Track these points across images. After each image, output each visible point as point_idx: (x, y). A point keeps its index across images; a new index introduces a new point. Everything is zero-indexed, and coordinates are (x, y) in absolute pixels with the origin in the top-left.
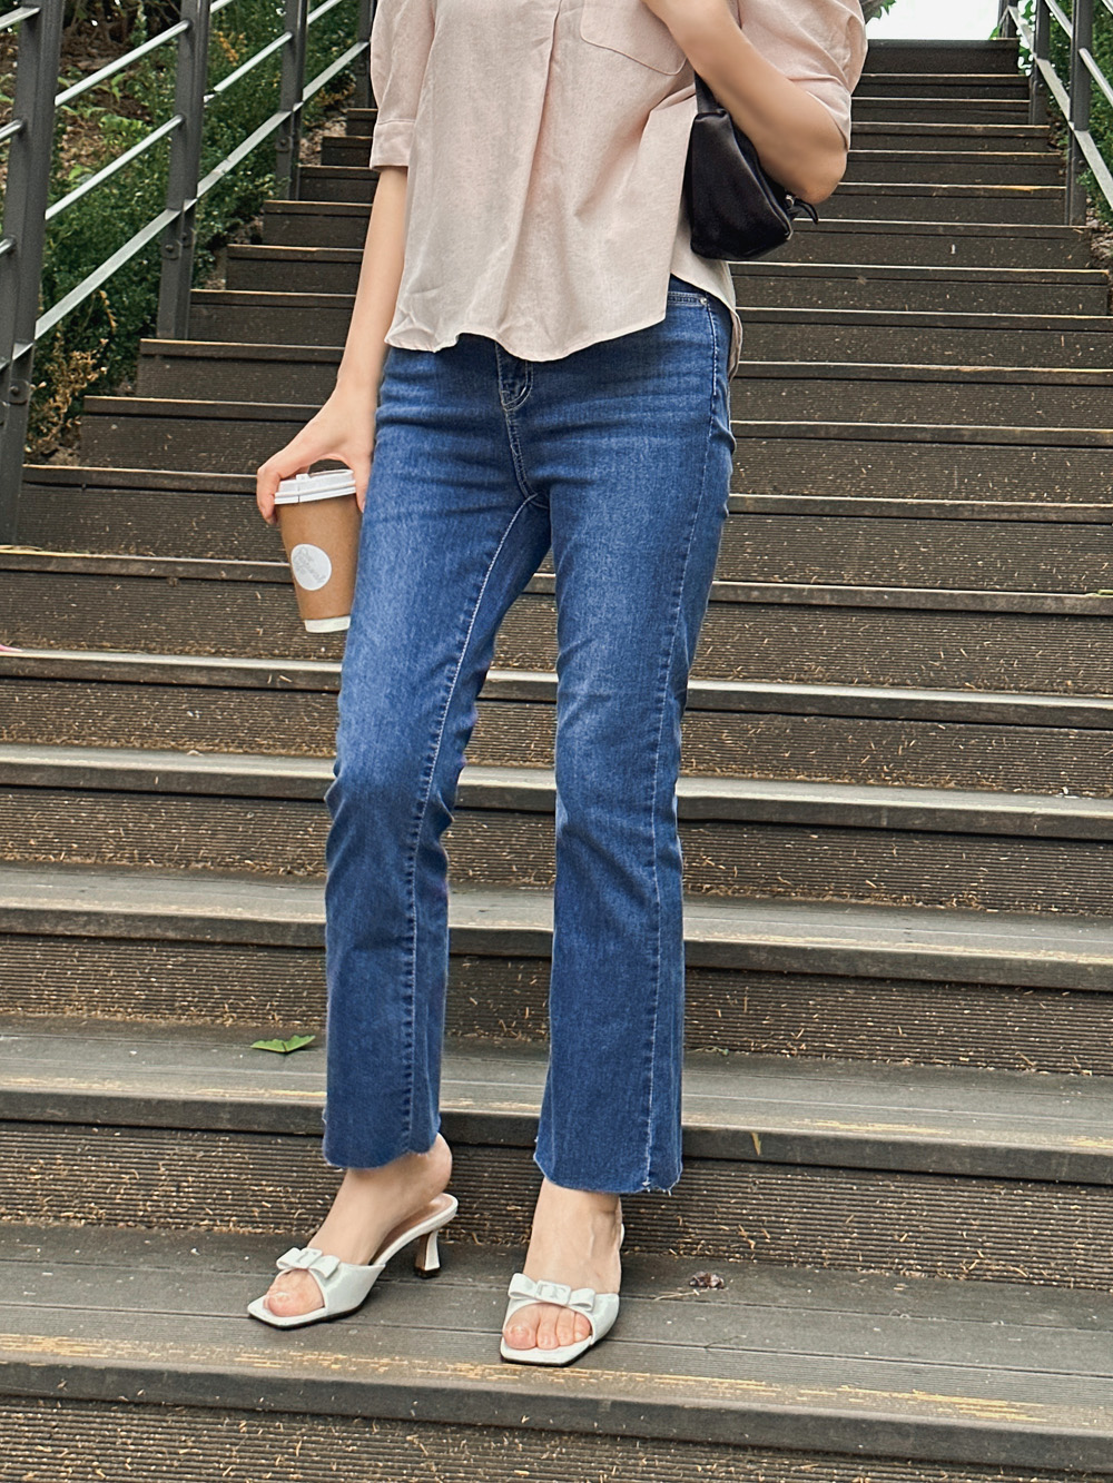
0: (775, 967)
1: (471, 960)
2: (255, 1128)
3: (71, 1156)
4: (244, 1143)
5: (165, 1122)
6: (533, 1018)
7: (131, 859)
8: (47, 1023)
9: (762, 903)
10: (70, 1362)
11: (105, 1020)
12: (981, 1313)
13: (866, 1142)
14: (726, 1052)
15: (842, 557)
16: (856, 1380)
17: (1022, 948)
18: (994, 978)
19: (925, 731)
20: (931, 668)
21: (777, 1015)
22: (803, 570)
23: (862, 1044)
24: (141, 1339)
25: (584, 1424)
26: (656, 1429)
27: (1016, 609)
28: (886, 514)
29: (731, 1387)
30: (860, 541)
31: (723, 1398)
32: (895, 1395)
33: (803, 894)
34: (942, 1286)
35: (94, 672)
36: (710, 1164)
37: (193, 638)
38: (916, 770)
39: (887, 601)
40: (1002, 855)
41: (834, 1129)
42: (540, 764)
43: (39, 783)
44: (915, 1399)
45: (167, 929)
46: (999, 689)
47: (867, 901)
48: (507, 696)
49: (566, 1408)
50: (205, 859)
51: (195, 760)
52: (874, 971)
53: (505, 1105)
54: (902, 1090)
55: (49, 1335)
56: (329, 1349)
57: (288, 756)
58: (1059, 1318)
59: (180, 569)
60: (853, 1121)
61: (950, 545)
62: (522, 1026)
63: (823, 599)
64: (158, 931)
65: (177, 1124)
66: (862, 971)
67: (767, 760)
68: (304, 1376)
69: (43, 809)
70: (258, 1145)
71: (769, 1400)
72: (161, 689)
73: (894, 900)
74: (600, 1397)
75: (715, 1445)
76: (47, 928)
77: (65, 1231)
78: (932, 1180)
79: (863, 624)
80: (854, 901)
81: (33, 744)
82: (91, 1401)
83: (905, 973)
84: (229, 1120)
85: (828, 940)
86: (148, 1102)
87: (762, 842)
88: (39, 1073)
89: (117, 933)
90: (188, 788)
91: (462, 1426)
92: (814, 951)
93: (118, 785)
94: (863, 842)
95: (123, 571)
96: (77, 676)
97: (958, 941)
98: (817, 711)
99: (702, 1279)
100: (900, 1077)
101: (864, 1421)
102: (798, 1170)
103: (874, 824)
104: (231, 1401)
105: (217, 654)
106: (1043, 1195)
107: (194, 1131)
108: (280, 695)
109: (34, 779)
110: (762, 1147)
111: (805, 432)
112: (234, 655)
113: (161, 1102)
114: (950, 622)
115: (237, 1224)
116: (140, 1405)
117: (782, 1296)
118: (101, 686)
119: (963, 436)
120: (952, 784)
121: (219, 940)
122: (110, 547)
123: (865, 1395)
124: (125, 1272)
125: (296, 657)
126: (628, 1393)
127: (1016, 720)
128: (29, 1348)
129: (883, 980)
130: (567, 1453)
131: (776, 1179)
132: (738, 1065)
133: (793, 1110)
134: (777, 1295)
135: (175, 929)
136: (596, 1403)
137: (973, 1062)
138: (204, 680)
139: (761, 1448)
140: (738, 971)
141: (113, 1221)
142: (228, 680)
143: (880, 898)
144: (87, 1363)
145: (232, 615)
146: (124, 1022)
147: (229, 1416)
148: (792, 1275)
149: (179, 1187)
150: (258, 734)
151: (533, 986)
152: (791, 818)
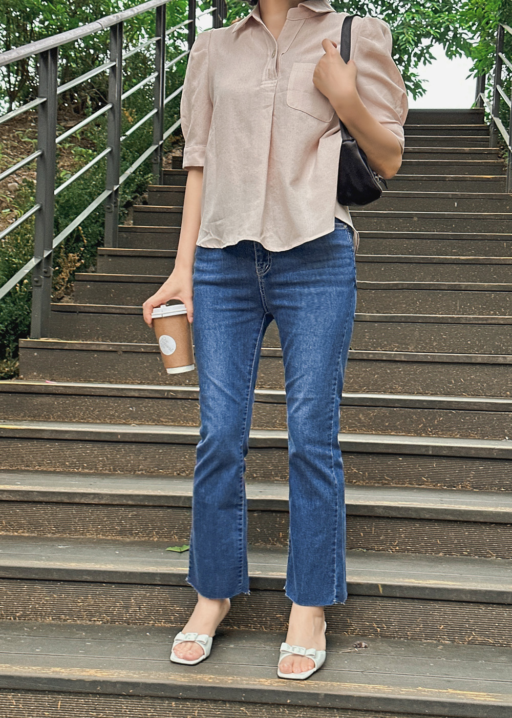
0: (386, 515)
1: (257, 513)
2: (171, 583)
3: (94, 596)
4: (167, 590)
5: (133, 581)
6: (283, 537)
7: (110, 470)
8: (80, 540)
9: (378, 488)
10: (102, 679)
11: (103, 539)
12: (474, 657)
13: (427, 588)
14: (365, 551)
15: (409, 340)
16: (425, 685)
17: (491, 506)
18: (479, 519)
19: (447, 414)
20: (448, 387)
21: (387, 535)
22: (390, 345)
23: (422, 547)
24: (130, 669)
25: (313, 703)
26: (343, 704)
27: (486, 362)
28: (428, 321)
29: (373, 688)
30: (416, 333)
31: (370, 692)
32: (441, 691)
33: (396, 483)
34: (457, 647)
35: (88, 391)
36: (361, 598)
37: (130, 377)
38: (442, 430)
39: (430, 359)
40: (481, 466)
41: (412, 583)
42: (281, 429)
43: (68, 438)
44: (448, 692)
45: (128, 501)
46: (477, 396)
47: (423, 486)
48: (267, 401)
49: (306, 696)
50: (142, 470)
51: (135, 428)
52: (427, 516)
53: (274, 573)
54: (439, 566)
55: (92, 668)
56: (206, 673)
57: (175, 426)
58: (507, 659)
59: (123, 347)
60: (421, 579)
61: (456, 335)
62: (278, 540)
63: (401, 358)
64: (124, 501)
65: (137, 582)
66: (422, 517)
67: (379, 427)
68: (198, 684)
69: (71, 449)
70: (172, 590)
71: (389, 693)
72: (118, 398)
73: (434, 486)
74: (319, 692)
75: (367, 711)
76: (77, 500)
77: (93, 626)
78: (454, 603)
79: (419, 369)
80: (417, 486)
81: (64, 422)
82: (111, 694)
83: (441, 517)
84: (160, 581)
85: (408, 503)
86: (125, 573)
87: (378, 462)
88: (79, 561)
89: (107, 502)
90: (133, 440)
91: (263, 704)
92: (402, 508)
93: (102, 438)
94: (421, 461)
95: (98, 349)
96: (81, 393)
97: (462, 503)
98: (400, 406)
99: (359, 644)
100: (439, 560)
101: (427, 701)
102: (398, 600)
103: (426, 453)
104: (168, 694)
105: (141, 383)
106: (500, 610)
107: (145, 585)
108: (170, 400)
109: (67, 437)
110: (383, 591)
111: (392, 286)
112: (148, 384)
113: (131, 573)
114: (457, 367)
115: (165, 623)
116: (131, 696)
117: (392, 651)
118: (92, 397)
119: (461, 287)
120: (458, 436)
121: (151, 504)
122: (90, 338)
123: (428, 692)
124: (120, 643)
125: (176, 384)
126: (331, 691)
127: (487, 409)
128: (84, 673)
129: (431, 520)
130: (307, 714)
131: (389, 603)
132: (370, 556)
133: (395, 575)
134: (390, 650)
135: (132, 500)
136: (318, 694)
137: (469, 555)
138: (137, 395)
139: (386, 712)
140: (370, 517)
141: (113, 622)
142: (148, 395)
143: (428, 485)
144: (108, 679)
145: (147, 367)
146: (112, 540)
147: (168, 700)
148: (396, 643)
149: (140, 608)
150: (161, 417)
151: (283, 524)
152: (390, 451)
